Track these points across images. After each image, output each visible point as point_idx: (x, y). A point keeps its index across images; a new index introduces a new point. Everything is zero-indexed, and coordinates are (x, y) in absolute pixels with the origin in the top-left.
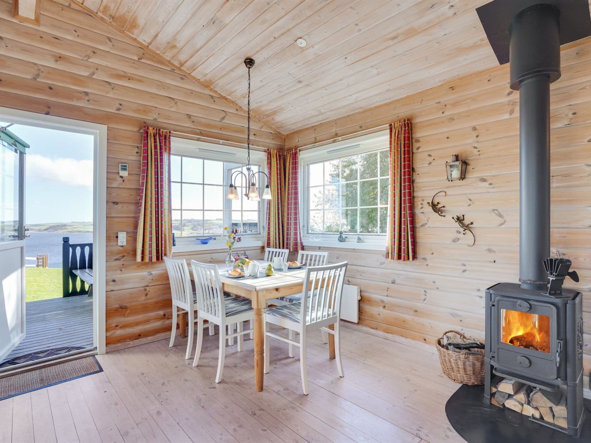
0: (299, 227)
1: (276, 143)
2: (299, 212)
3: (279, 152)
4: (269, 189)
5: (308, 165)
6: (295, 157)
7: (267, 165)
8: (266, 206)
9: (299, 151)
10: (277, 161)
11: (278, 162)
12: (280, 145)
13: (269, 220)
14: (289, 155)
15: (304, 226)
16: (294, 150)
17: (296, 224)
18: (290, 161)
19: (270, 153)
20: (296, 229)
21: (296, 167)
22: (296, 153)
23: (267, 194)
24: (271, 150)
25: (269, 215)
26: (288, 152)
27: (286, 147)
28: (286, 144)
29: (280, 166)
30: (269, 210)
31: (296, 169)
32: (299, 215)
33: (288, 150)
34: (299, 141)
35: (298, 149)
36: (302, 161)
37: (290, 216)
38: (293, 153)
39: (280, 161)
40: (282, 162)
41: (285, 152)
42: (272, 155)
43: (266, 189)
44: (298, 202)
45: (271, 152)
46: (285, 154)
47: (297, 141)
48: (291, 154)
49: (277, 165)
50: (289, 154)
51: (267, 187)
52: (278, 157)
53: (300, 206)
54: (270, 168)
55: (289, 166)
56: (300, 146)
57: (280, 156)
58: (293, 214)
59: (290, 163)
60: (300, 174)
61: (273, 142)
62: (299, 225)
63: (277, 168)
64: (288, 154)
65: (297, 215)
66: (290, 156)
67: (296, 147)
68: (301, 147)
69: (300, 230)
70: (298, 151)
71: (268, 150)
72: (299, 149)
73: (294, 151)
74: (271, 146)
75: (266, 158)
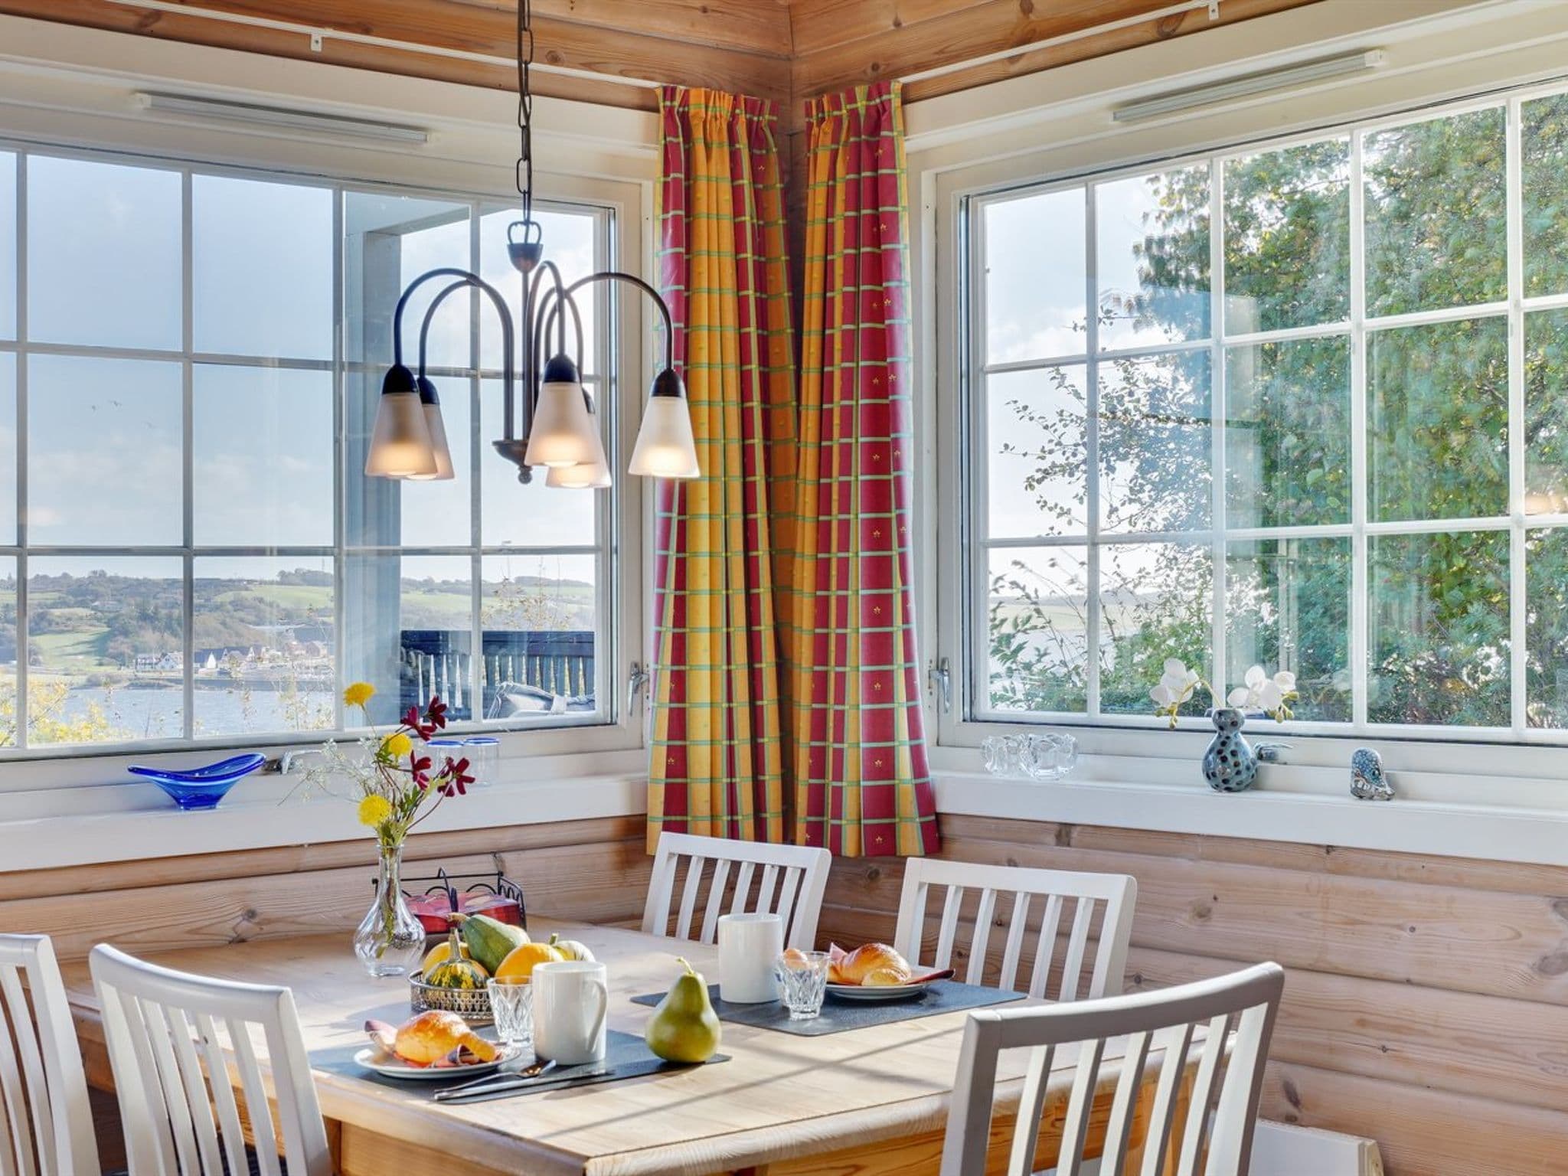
0: (909, 673)
1: (728, 38)
2: (903, 557)
3: (752, 108)
4: (681, 404)
5: (966, 204)
6: (874, 147)
7: (665, 210)
8: (660, 514)
9: (905, 101)
10: (735, 174)
11: (746, 181)
12: (759, 54)
13: (680, 619)
14: (824, 135)
15: (941, 666)
16: (860, 91)
17: (880, 649)
18: (832, 174)
19: (685, 117)
20: (880, 687)
21: (876, 220)
22: (879, 118)
23: (667, 437)
24: (693, 92)
25: (681, 583)
26: (820, 107)
27: (803, 69)
28: (803, 47)
29: (760, 210)
30: (682, 546)
31: (877, 239)
32: (904, 582)
33: (819, 93)
34: (897, 24)
35: (896, 86)
36: (927, 179)
37: (834, 593)
38: (854, 113)
39: (756, 177)
40: (776, 185)
41: (801, 104)
42: (698, 134)
43: (654, 406)
44: (899, 480)
45: (696, 108)
46: (801, 122)
47: (888, 23)
48: (838, 120)
49: (738, 209)
50: (827, 127)
51: (666, 386)
52: (743, 145)
53: (909, 512)
54: (684, 234)
55: (830, 211)
56: (910, 59)
57: (756, 137)
58: (857, 572)
59: (831, 192)
60: (907, 274)
61: (706, 34)
62: (908, 656)
63: (738, 229)
64: (822, 120)
65: (889, 585)
66: (835, 140)
67: (875, 67)
68: (919, 67)
69: (911, 694)
70: (896, 102)
71: (669, 93)
72: (905, 88)
73: (861, 104)
74: (692, 63)
75: (656, 155)
